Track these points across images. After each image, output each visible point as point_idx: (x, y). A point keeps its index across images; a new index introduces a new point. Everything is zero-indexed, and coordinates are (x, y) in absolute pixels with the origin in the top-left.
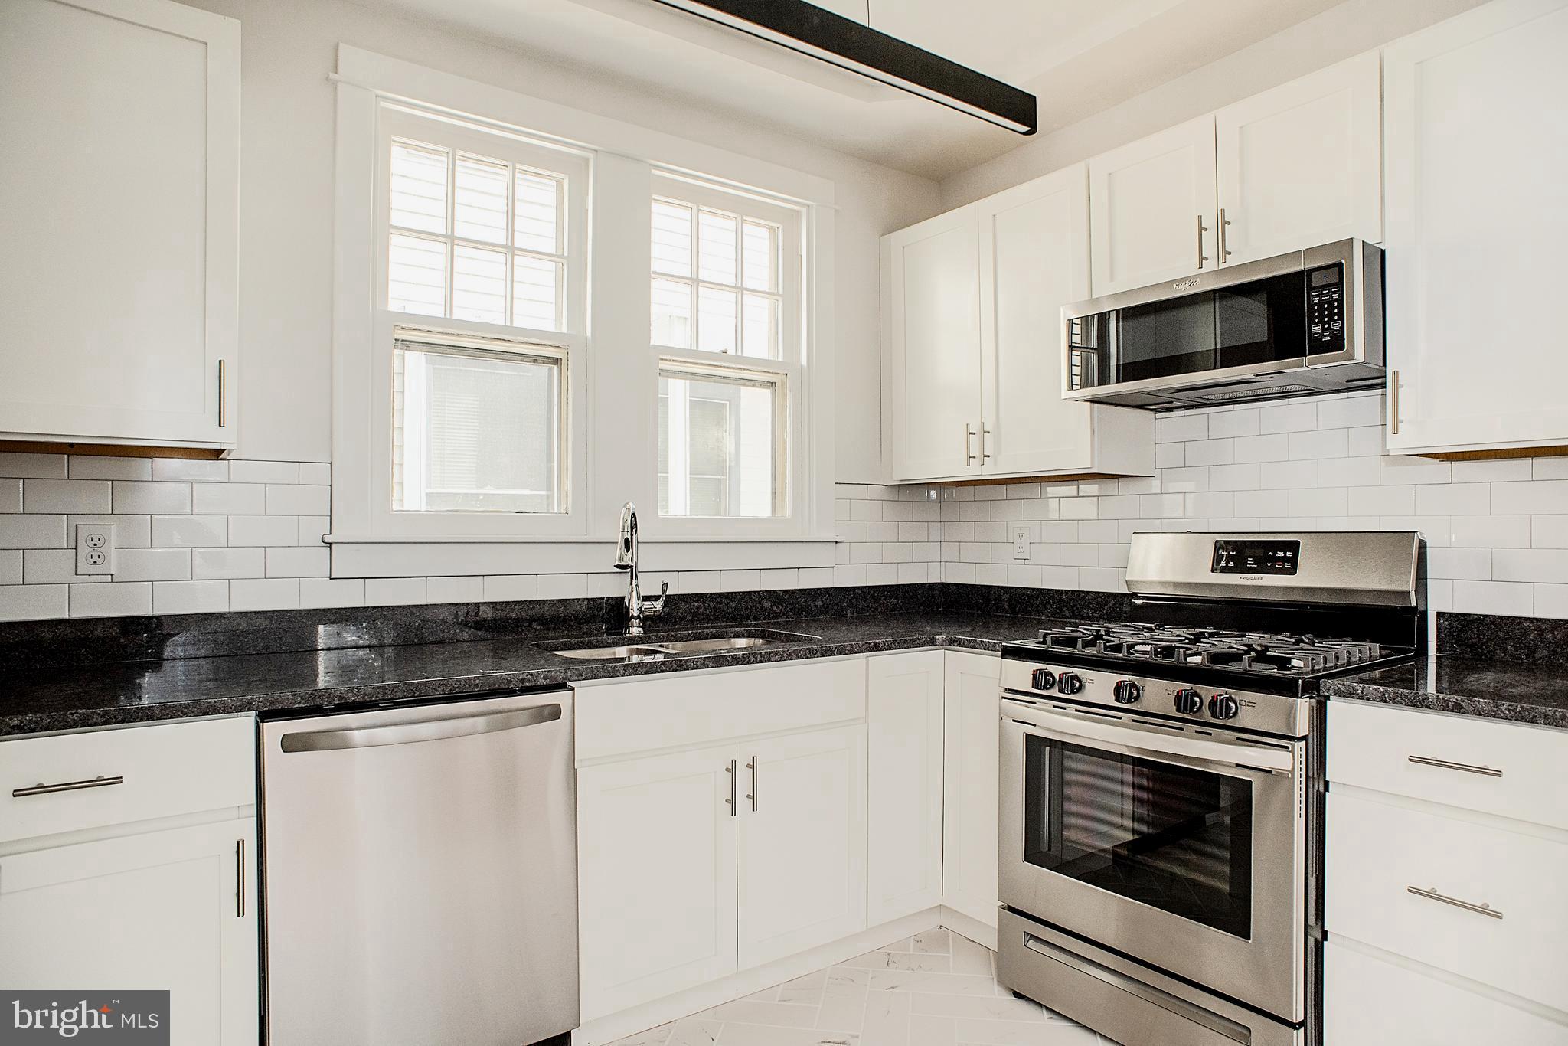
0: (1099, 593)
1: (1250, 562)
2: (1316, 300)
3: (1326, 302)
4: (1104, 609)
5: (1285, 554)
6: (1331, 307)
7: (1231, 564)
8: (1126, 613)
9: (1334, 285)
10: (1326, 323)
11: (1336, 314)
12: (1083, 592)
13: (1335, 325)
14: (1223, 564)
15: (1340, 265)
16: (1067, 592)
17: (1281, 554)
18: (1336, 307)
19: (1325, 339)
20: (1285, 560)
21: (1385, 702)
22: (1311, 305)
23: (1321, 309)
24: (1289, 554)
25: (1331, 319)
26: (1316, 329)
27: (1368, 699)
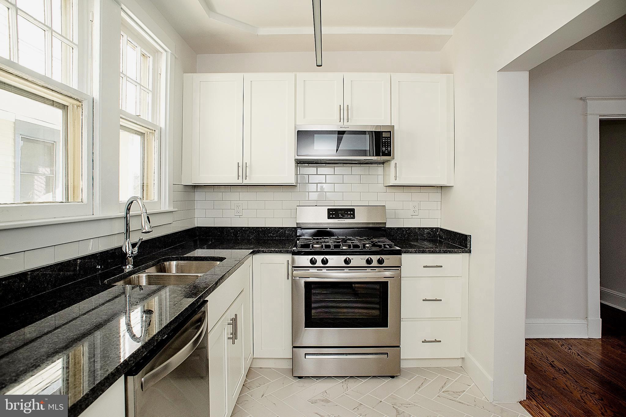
0: (275, 227)
1: (340, 216)
2: (384, 141)
3: (386, 142)
4: (278, 233)
5: (351, 212)
6: (388, 144)
7: (334, 216)
8: (287, 234)
9: (389, 137)
10: (386, 148)
11: (389, 146)
12: (269, 227)
13: (389, 149)
14: (331, 216)
15: (390, 132)
16: (261, 228)
17: (349, 213)
18: (389, 144)
19: (386, 152)
20: (351, 214)
21: (417, 253)
22: (383, 142)
23: (385, 144)
24: (352, 213)
25: (388, 147)
26: (384, 149)
27: (412, 253)
